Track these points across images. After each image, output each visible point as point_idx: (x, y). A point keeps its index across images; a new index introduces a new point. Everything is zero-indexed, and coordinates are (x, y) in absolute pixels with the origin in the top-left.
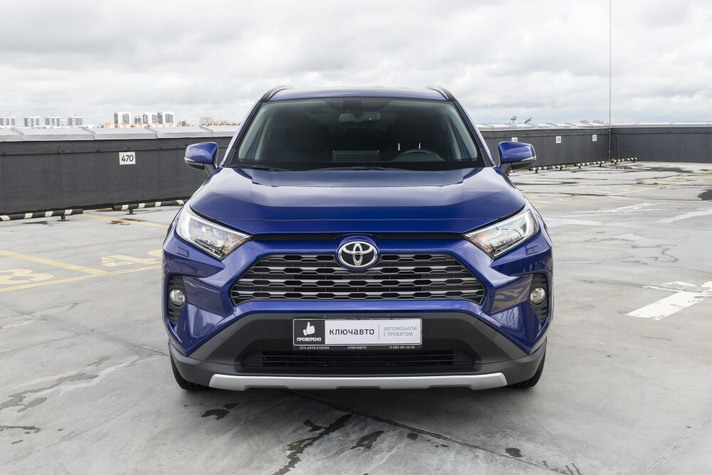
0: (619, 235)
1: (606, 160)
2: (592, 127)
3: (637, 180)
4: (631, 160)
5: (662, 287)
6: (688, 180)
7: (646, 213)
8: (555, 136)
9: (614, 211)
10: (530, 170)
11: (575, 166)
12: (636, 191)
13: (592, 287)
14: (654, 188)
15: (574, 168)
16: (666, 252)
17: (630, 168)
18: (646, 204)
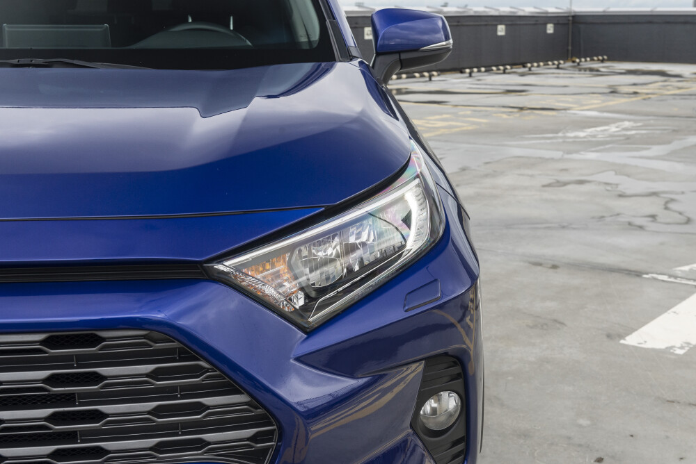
0: (592, 174)
1: (566, 59)
2: (547, 13)
3: (610, 87)
4: (599, 60)
5: (676, 277)
6: (679, 88)
7: (628, 138)
8: (496, 25)
9: (582, 134)
10: (462, 72)
11: (524, 67)
12: (611, 103)
13: (559, 278)
14: (634, 99)
15: (522, 70)
16: (671, 206)
17: (598, 71)
18: (627, 124)
